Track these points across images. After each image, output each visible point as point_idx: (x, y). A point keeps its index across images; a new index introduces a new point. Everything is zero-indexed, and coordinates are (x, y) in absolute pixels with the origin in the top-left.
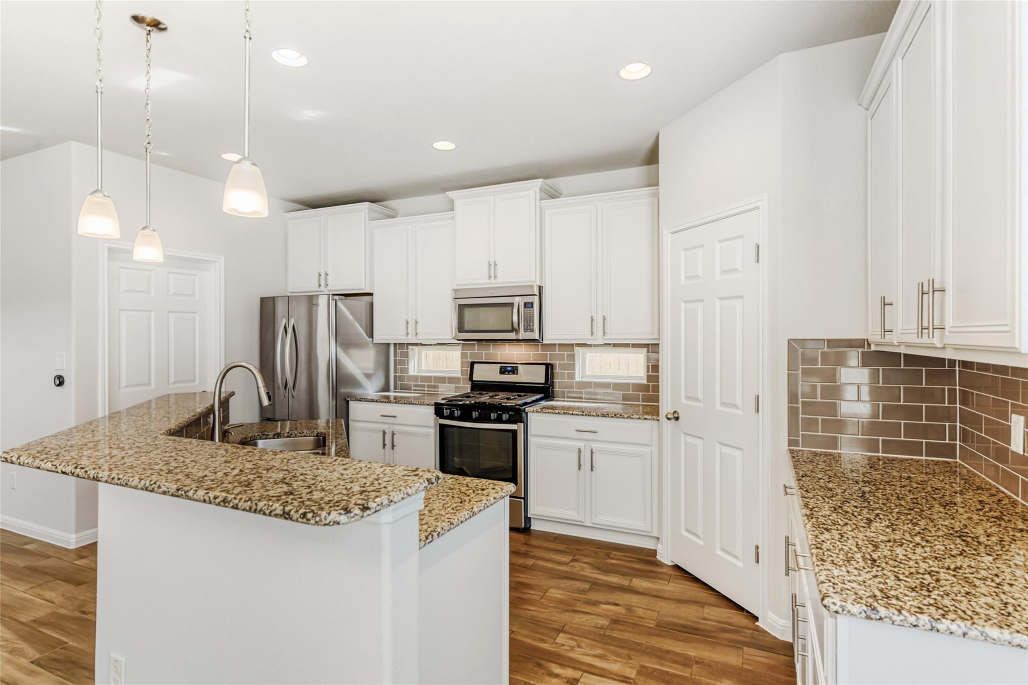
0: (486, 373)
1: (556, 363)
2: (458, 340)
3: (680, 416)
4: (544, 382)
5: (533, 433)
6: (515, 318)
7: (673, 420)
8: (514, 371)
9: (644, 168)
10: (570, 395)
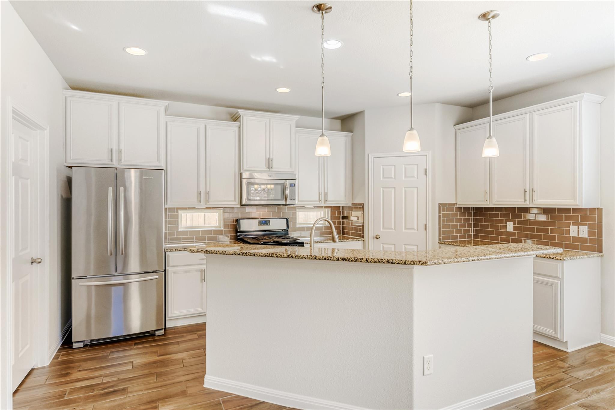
3: (381, 237)
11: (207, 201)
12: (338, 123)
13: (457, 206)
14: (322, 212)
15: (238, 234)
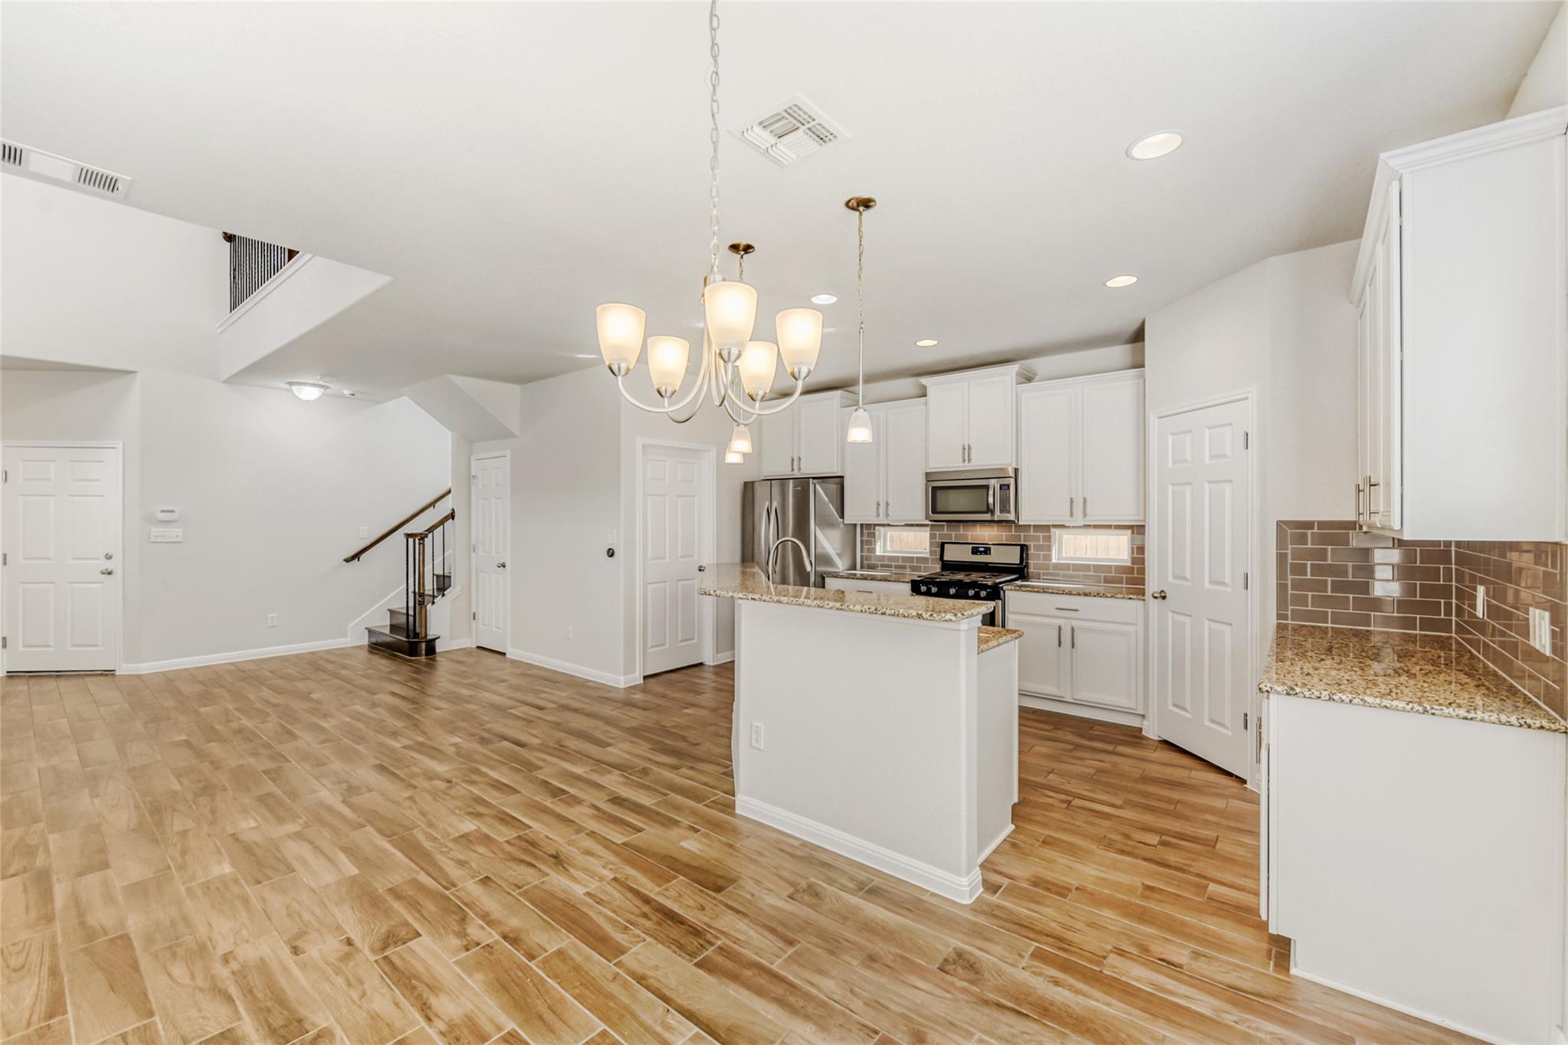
0: (956, 554)
1: (1031, 544)
2: (931, 521)
3: (1167, 595)
4: (1018, 562)
5: (1011, 610)
6: (991, 500)
7: (1160, 600)
8: (987, 551)
9: (1129, 347)
10: (1045, 577)
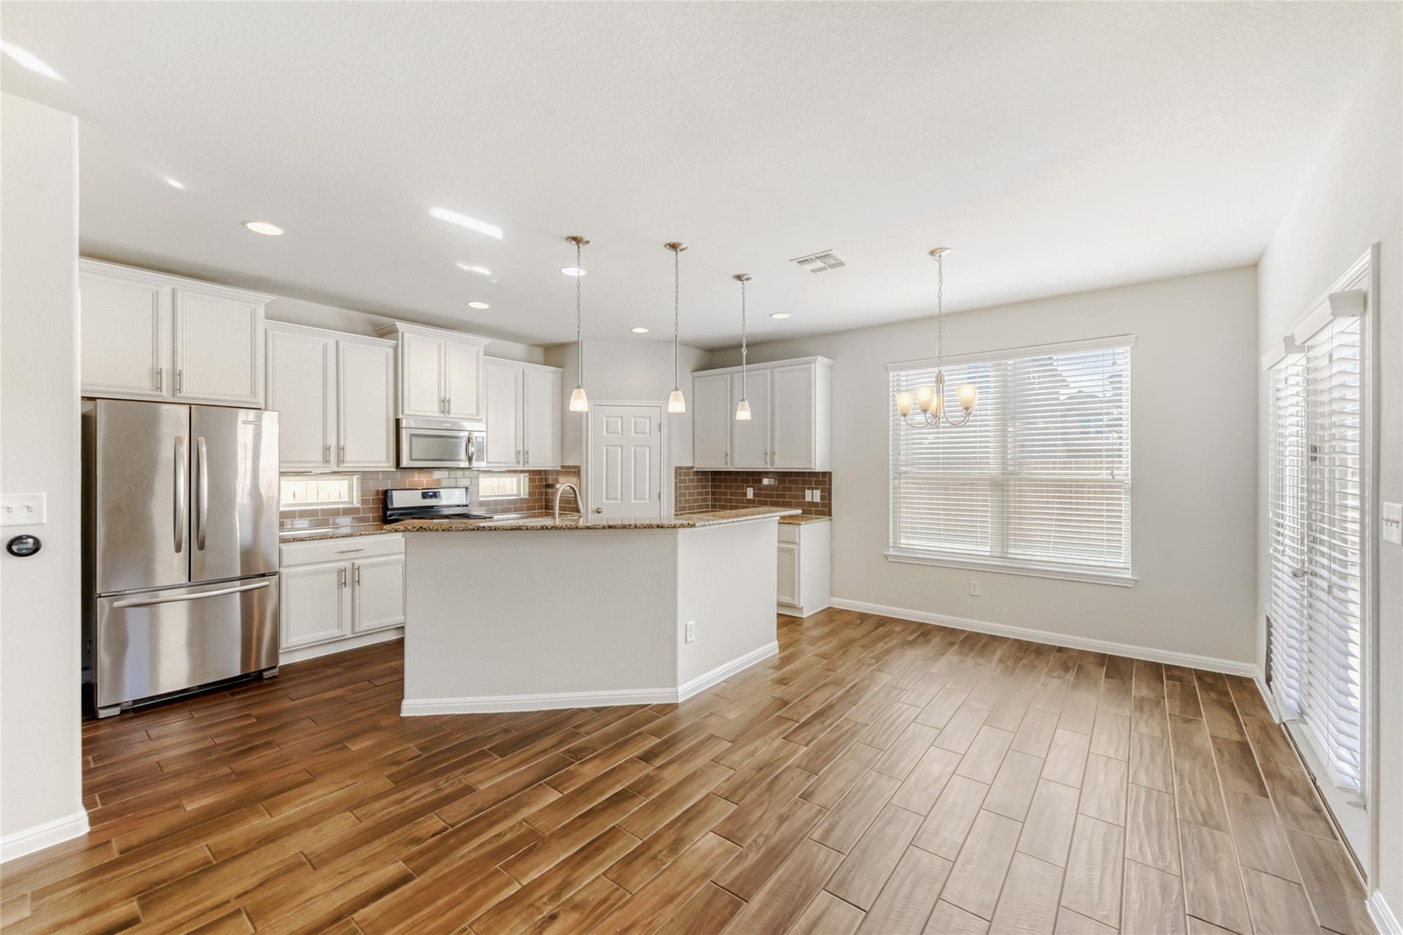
11: (340, 461)
12: (539, 353)
13: (695, 470)
14: (515, 479)
15: (388, 513)
